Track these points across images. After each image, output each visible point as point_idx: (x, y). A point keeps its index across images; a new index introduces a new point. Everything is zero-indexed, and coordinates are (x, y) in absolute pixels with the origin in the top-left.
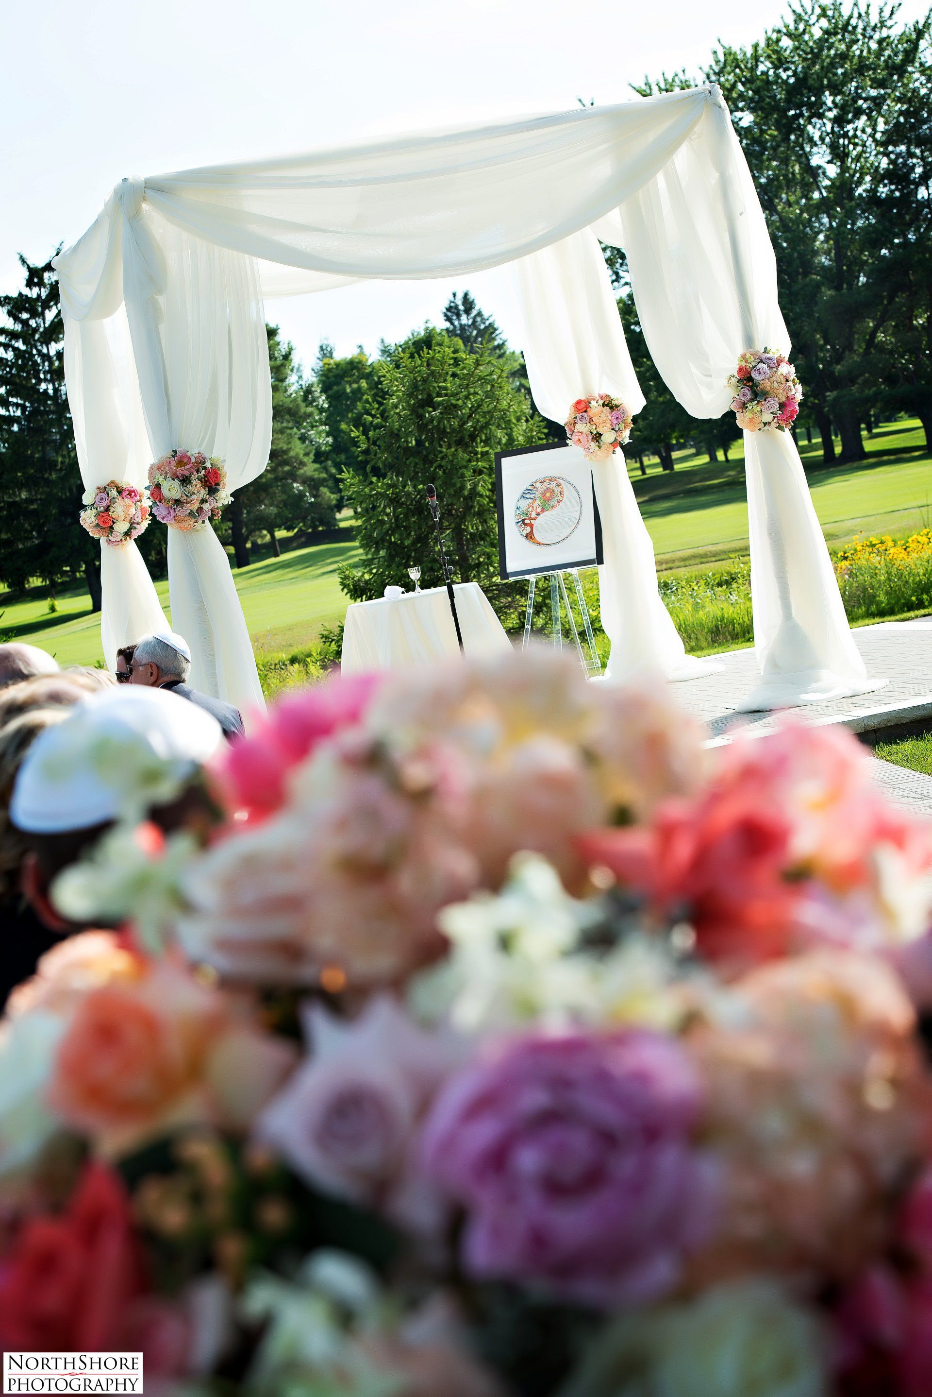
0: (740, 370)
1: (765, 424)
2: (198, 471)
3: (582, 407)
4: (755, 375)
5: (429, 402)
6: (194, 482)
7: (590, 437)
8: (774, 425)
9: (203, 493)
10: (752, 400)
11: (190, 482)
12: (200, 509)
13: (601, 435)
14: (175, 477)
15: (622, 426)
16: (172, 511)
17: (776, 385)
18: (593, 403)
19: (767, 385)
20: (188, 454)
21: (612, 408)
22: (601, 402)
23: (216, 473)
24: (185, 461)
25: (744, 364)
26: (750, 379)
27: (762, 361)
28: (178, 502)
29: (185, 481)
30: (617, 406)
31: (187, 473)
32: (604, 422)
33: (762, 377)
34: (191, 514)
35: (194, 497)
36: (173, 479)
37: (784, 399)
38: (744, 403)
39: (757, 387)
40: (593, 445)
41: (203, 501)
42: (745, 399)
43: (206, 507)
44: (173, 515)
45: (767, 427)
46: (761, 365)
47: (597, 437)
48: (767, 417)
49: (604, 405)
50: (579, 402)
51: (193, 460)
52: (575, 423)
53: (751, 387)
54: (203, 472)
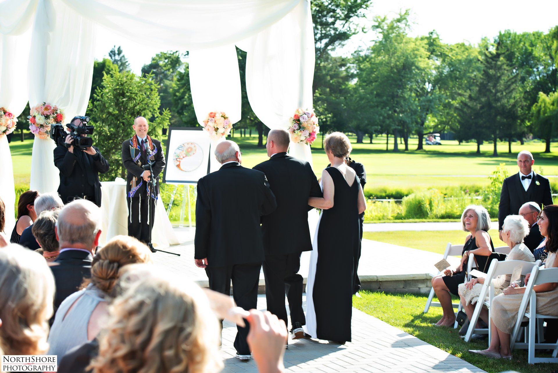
0: (295, 116)
1: (301, 141)
2: (54, 114)
3: (212, 115)
4: (301, 119)
5: (123, 95)
6: (51, 119)
7: (214, 129)
8: (305, 142)
10: (298, 130)
11: (49, 118)
13: (218, 129)
14: (43, 114)
15: (228, 127)
16: (38, 129)
17: (309, 125)
18: (217, 115)
19: (305, 124)
20: (51, 105)
21: (225, 118)
22: (221, 115)
23: (61, 115)
24: (49, 108)
25: (297, 113)
26: (299, 120)
27: (305, 114)
28: (42, 126)
29: (47, 117)
30: (227, 118)
31: (49, 114)
32: (221, 124)
33: (304, 120)
34: (47, 132)
35: (50, 125)
36: (42, 115)
37: (311, 132)
38: (294, 130)
39: (301, 124)
40: (214, 132)
42: (295, 129)
44: (38, 131)
45: (302, 142)
46: (304, 115)
47: (217, 129)
48: (303, 138)
49: (222, 117)
50: (211, 113)
51: (52, 108)
52: (208, 122)
53: (299, 124)
54: (56, 115)
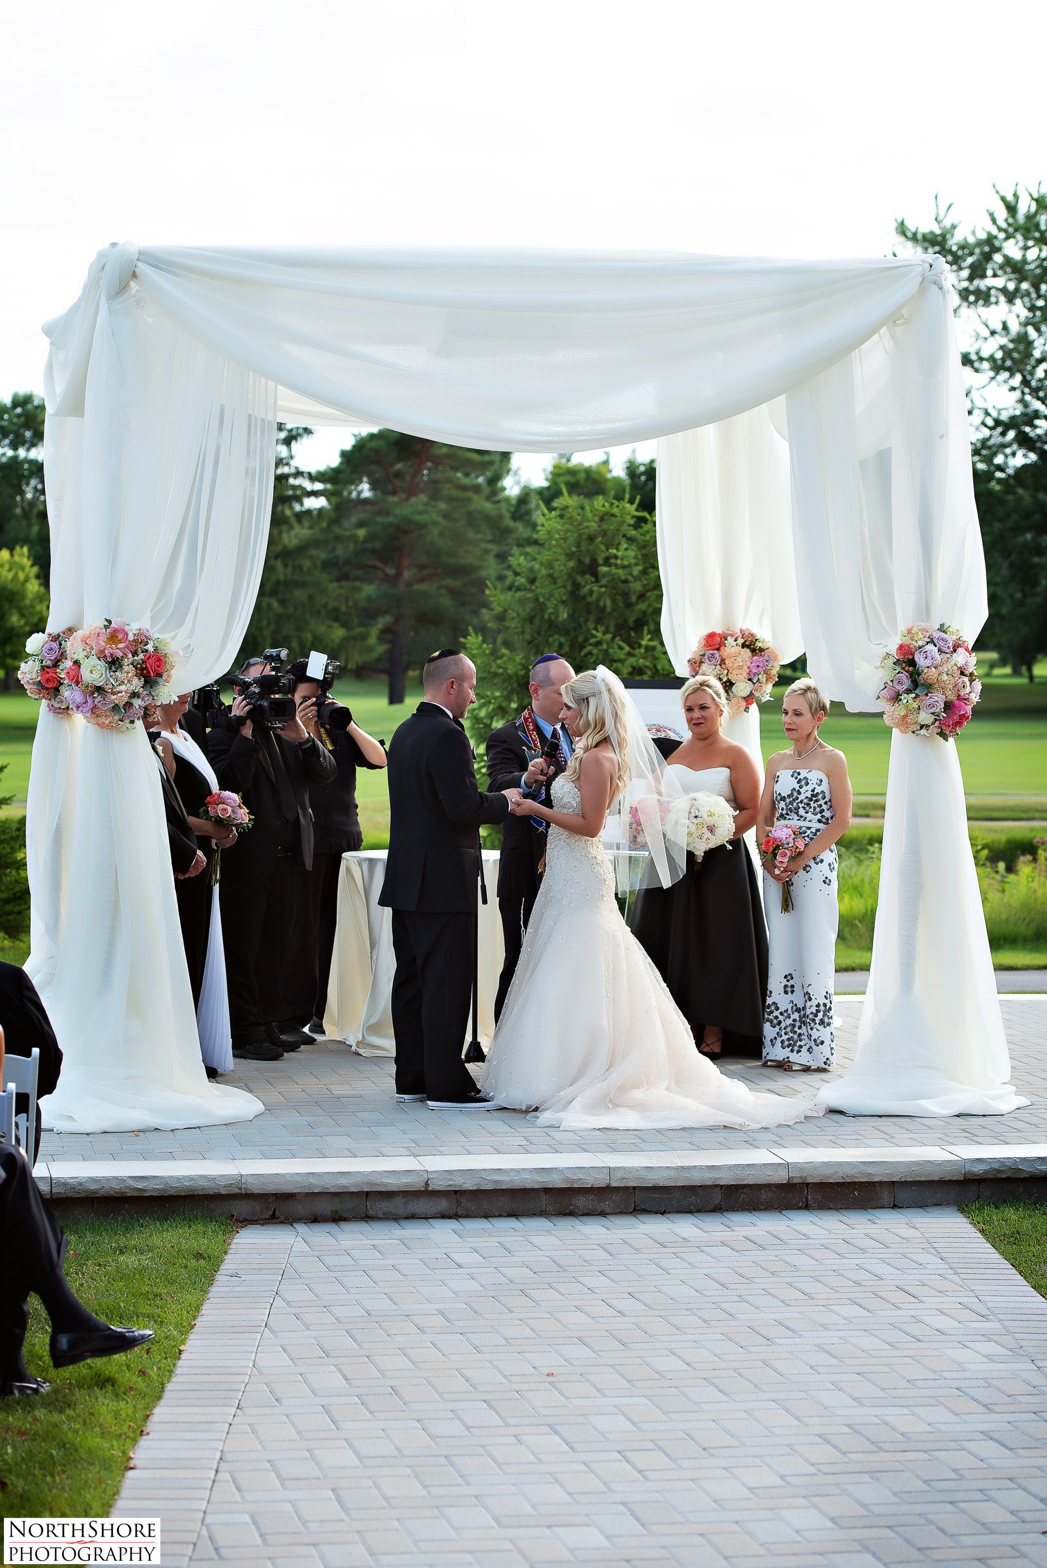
0: (901, 647)
1: (922, 727)
2: (135, 654)
3: (714, 642)
4: (919, 659)
6: (126, 668)
8: (934, 730)
9: (137, 684)
10: (908, 691)
11: (121, 666)
12: (129, 705)
13: (732, 684)
14: (101, 655)
15: (763, 678)
16: (90, 700)
17: (945, 677)
18: (730, 640)
19: (931, 674)
20: (127, 628)
21: (754, 651)
22: (740, 641)
23: (159, 660)
24: (120, 636)
25: (907, 641)
26: (912, 663)
27: (932, 641)
28: (99, 689)
29: (114, 663)
30: (761, 650)
31: (119, 654)
32: (740, 667)
33: (928, 662)
34: (115, 708)
35: (123, 688)
36: (99, 659)
37: (952, 697)
38: (898, 694)
39: (919, 674)
41: (134, 695)
42: (899, 687)
43: (137, 703)
44: (90, 705)
45: (923, 731)
46: (930, 647)
48: (925, 717)
49: (743, 646)
50: (711, 636)
51: (131, 637)
52: (701, 662)
53: (911, 675)
54: (141, 656)
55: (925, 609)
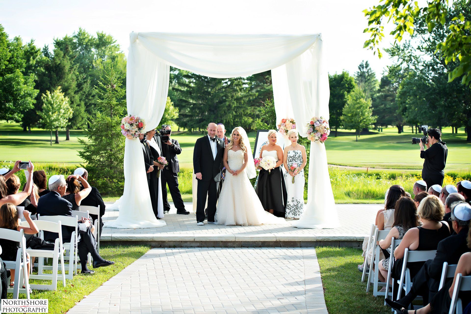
2: (136, 122)
4: (315, 125)
6: (134, 126)
7: (284, 131)
8: (319, 141)
9: (137, 129)
10: (312, 132)
11: (133, 125)
12: (135, 134)
13: (288, 131)
14: (129, 123)
16: (126, 133)
17: (321, 129)
18: (287, 121)
19: (318, 128)
20: (135, 117)
21: (293, 123)
22: (290, 121)
23: (142, 124)
24: (133, 118)
25: (312, 121)
26: (313, 125)
27: (318, 121)
28: (128, 130)
29: (131, 125)
31: (132, 122)
32: (289, 127)
33: (317, 125)
34: (132, 134)
35: (133, 130)
37: (323, 133)
38: (310, 133)
39: (315, 128)
40: (285, 134)
41: (136, 132)
42: (310, 131)
43: (137, 133)
45: (316, 141)
48: (317, 138)
49: (291, 122)
50: (283, 120)
51: (135, 119)
52: (281, 126)
53: (313, 128)
54: (138, 123)
55: (317, 113)
